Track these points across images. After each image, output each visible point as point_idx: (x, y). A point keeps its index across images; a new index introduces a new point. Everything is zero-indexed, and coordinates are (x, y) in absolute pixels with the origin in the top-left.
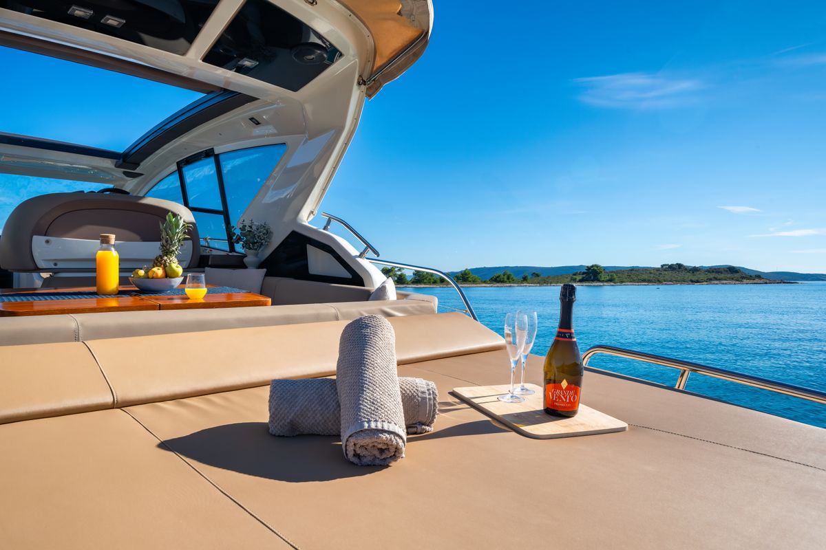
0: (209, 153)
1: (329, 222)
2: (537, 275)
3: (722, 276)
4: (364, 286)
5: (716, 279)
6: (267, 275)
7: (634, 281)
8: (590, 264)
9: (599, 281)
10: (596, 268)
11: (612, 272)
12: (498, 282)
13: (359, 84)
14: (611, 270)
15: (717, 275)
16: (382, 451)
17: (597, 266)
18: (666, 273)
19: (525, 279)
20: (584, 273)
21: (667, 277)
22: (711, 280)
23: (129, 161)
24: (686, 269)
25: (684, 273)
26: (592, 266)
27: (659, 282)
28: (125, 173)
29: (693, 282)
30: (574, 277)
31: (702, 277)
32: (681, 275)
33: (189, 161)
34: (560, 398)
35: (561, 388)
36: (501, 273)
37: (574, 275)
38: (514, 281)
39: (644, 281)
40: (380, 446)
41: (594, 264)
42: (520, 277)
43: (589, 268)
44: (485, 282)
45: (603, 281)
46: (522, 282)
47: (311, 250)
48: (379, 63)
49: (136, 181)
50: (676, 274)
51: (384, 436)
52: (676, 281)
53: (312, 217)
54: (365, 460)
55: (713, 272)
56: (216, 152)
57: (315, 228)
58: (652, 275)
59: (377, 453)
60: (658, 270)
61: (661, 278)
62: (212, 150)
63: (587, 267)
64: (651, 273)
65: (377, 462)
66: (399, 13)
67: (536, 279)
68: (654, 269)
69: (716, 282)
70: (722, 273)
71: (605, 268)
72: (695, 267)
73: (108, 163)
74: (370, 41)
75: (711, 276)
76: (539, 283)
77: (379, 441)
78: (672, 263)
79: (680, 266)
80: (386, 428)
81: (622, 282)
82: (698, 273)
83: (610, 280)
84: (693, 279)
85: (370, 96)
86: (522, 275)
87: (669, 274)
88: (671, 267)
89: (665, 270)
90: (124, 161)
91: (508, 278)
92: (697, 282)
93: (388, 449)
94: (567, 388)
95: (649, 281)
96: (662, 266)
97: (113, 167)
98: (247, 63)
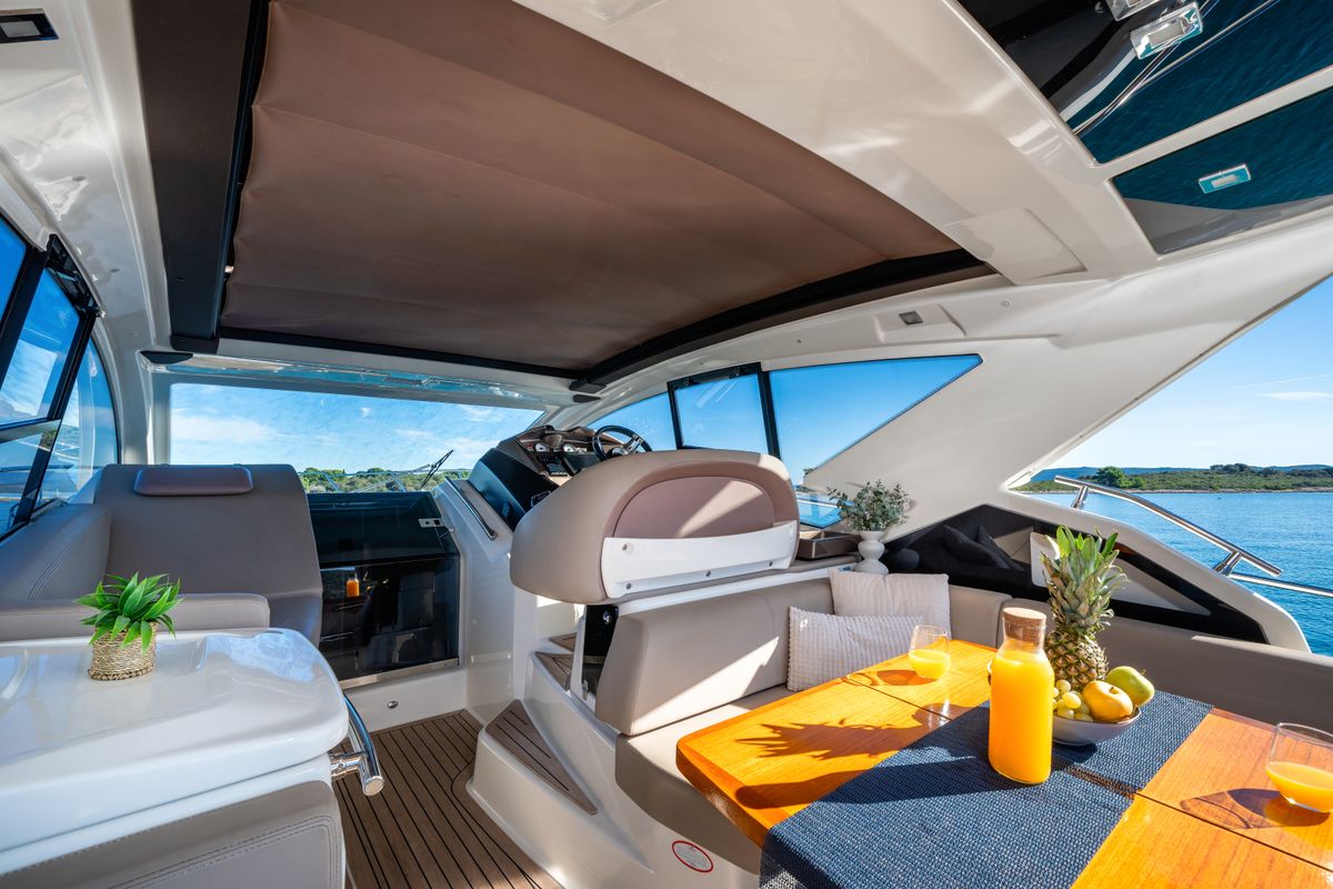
3: (1317, 480)
5: (1308, 485)
7: (1172, 488)
9: (1118, 487)
10: (1111, 471)
11: (1137, 476)
14: (1136, 473)
15: (1307, 480)
17: (1114, 469)
18: (1221, 476)
20: (1094, 477)
21: (1223, 482)
22: (1299, 485)
24: (1253, 472)
25: (1250, 476)
26: (1107, 469)
31: (1282, 482)
32: (1246, 480)
33: (693, 381)
39: (1187, 487)
41: (1108, 465)
43: (1101, 472)
45: (1124, 488)
50: (1235, 478)
55: (1300, 475)
56: (764, 369)
58: (1198, 480)
60: (1206, 472)
61: (1214, 483)
63: (1099, 470)
64: (1195, 477)
68: (1201, 471)
69: (1308, 489)
70: (1315, 476)
71: (1125, 471)
72: (1267, 469)
75: (1299, 480)
78: (1229, 464)
79: (1242, 467)
81: (1153, 489)
82: (1274, 476)
83: (1136, 487)
84: (1268, 485)
87: (1225, 478)
88: (1228, 469)
89: (1218, 473)
92: (1276, 488)
96: (1213, 468)
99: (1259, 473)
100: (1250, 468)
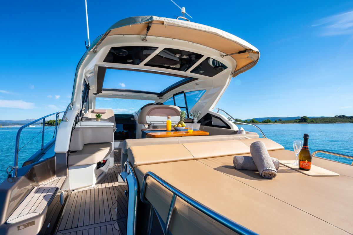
0: (182, 92)
1: (218, 111)
2: (281, 120)
4: (230, 129)
6: (201, 125)
7: (322, 122)
8: (302, 116)
9: (306, 122)
10: (305, 118)
11: (312, 119)
12: (265, 123)
13: (231, 74)
14: (312, 118)
16: (270, 175)
17: (306, 117)
18: (337, 119)
19: (276, 122)
20: (300, 119)
21: (338, 121)
23: (161, 95)
25: (346, 119)
26: (303, 117)
27: (334, 122)
28: (159, 98)
29: (350, 122)
30: (296, 121)
32: (345, 120)
33: (176, 94)
34: (305, 165)
35: (305, 163)
36: (266, 120)
37: (296, 120)
38: (271, 122)
39: (327, 122)
40: (270, 174)
41: (304, 116)
42: (274, 121)
43: (302, 118)
44: (260, 123)
45: (308, 122)
46: (275, 123)
47: (213, 118)
48: (237, 69)
49: (161, 99)
50: (342, 119)
51: (273, 171)
52: (342, 122)
53: (213, 109)
54: (266, 177)
56: (184, 92)
57: (214, 112)
58: (331, 120)
59: (269, 175)
60: (333, 118)
61: (335, 121)
62: (183, 92)
65: (269, 177)
66: (248, 57)
67: (280, 122)
68: (332, 117)
71: (309, 118)
72: (351, 117)
73: (156, 96)
74: (235, 64)
76: (281, 123)
77: (271, 172)
78: (340, 115)
79: (344, 116)
80: (272, 169)
81: (317, 122)
83: (312, 122)
84: (351, 121)
85: (234, 77)
86: (275, 120)
87: (339, 119)
88: (340, 117)
89: (337, 118)
90: (160, 95)
91: (269, 121)
93: (272, 175)
94: (307, 163)
95: (330, 122)
96: (335, 116)
97: (157, 97)
98: (201, 72)
99: (349, 118)
100: (346, 116)
